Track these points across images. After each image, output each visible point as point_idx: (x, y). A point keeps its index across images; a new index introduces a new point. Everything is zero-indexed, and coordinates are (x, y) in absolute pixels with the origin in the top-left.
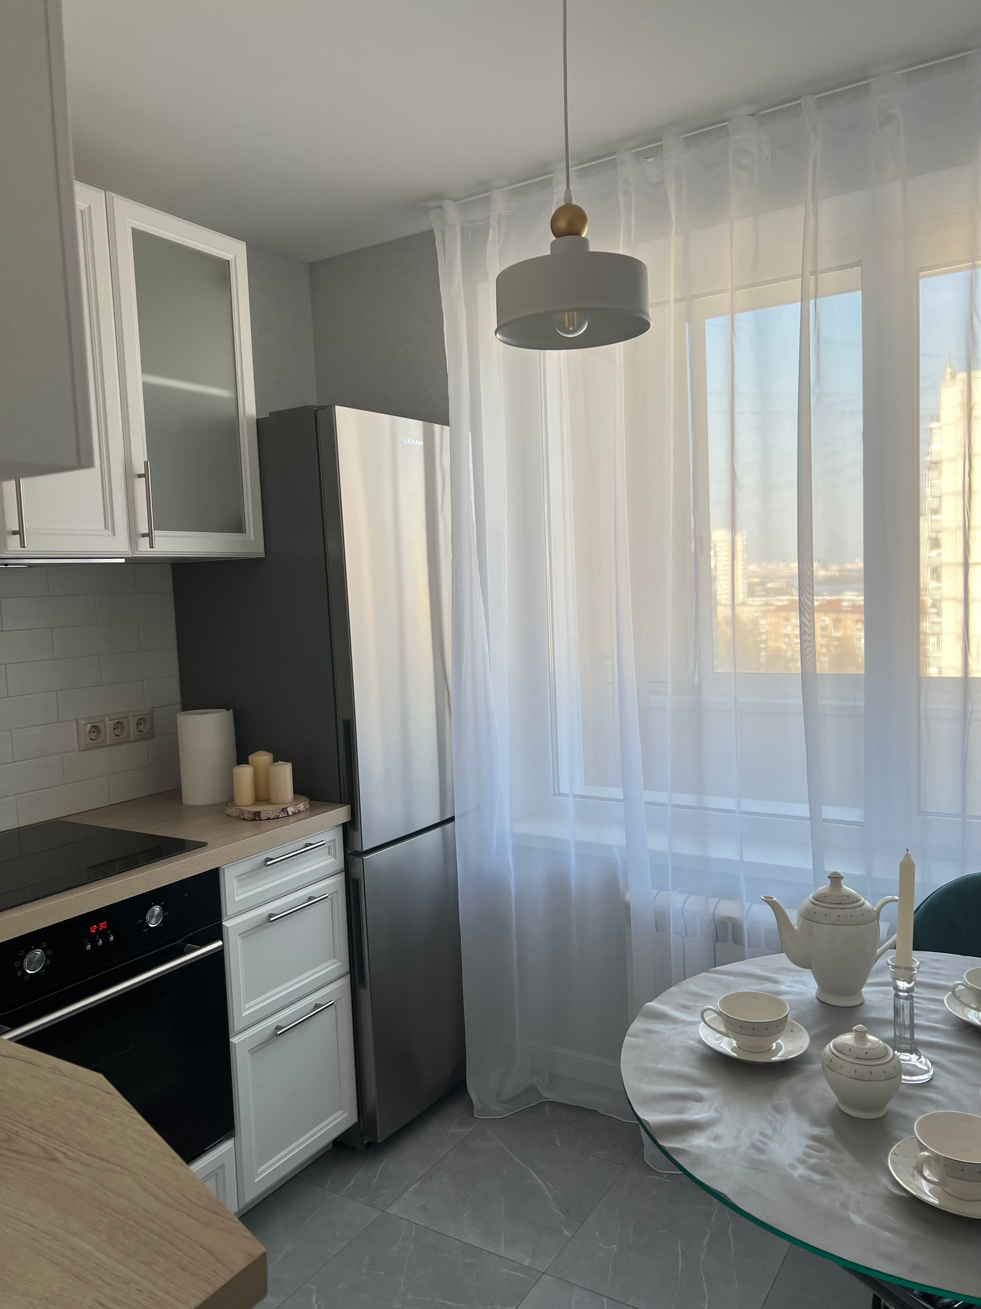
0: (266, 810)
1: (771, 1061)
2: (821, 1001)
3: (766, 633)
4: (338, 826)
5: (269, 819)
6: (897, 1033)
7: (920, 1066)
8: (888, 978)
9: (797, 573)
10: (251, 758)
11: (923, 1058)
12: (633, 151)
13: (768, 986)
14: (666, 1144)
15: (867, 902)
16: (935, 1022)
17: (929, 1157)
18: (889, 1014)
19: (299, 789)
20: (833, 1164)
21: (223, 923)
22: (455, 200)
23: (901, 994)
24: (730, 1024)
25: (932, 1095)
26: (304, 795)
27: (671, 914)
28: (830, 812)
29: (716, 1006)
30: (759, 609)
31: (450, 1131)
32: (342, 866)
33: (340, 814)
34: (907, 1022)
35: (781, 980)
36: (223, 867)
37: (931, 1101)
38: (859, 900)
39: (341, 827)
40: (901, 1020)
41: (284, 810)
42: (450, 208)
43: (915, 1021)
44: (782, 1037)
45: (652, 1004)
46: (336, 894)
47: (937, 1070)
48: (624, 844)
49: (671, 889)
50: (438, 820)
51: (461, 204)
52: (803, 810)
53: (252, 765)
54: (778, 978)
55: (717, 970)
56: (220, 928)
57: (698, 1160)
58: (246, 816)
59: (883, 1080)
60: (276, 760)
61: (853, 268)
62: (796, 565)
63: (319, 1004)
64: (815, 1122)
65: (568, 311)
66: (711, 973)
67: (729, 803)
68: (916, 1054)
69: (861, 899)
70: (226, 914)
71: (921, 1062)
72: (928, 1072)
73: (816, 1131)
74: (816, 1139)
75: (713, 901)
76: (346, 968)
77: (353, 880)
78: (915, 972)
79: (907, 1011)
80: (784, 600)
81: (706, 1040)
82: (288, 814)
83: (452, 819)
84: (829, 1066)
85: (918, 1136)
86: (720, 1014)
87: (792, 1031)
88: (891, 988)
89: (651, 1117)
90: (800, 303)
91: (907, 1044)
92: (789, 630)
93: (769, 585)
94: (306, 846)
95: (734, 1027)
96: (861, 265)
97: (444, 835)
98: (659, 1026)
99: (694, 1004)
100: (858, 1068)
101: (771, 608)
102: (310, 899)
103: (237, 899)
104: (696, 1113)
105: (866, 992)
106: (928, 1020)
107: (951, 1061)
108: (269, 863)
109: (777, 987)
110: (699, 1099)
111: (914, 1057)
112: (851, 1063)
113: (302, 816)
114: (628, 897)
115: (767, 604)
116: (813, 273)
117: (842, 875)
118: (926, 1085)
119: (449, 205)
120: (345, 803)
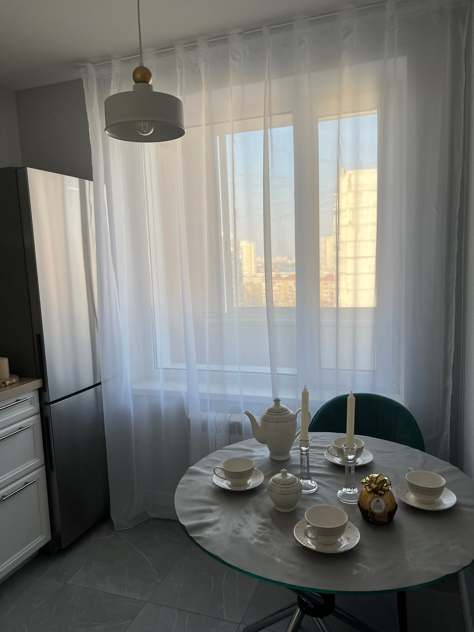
1: (246, 489)
2: (272, 459)
4: (35, 390)
6: (302, 471)
7: (312, 485)
8: (298, 446)
11: (313, 482)
12: (184, 46)
13: (248, 454)
14: (193, 535)
15: (291, 411)
16: (320, 464)
17: (310, 527)
18: (299, 463)
19: (13, 371)
20: (270, 535)
22: (93, 63)
23: (303, 453)
24: (227, 474)
25: (316, 498)
26: (16, 375)
27: (209, 423)
28: (280, 370)
29: (221, 466)
32: (39, 410)
33: (37, 384)
34: (306, 465)
35: (254, 450)
37: (316, 500)
38: (287, 411)
39: (37, 391)
40: (303, 464)
41: (4, 383)
42: (91, 68)
43: (310, 464)
44: (252, 477)
45: (193, 468)
46: (35, 425)
47: (319, 486)
48: (186, 390)
49: (208, 410)
50: (92, 384)
51: (96, 66)
52: (268, 370)
54: (252, 449)
55: (225, 448)
57: (207, 541)
59: (293, 494)
61: (290, 114)
63: (27, 482)
64: (264, 516)
65: (143, 121)
66: (222, 450)
67: (235, 368)
68: (310, 480)
69: (289, 410)
71: (312, 483)
72: (315, 487)
73: (264, 520)
74: (263, 524)
75: (229, 415)
76: (43, 462)
77: (45, 417)
78: (310, 442)
79: (306, 460)
81: (216, 482)
83: (100, 383)
84: (270, 489)
85: (306, 518)
86: (222, 469)
87: (256, 474)
88: (299, 450)
89: (186, 523)
90: (263, 130)
91: (306, 475)
92: (275, 288)
94: (17, 401)
95: (229, 475)
96: (293, 113)
97: (96, 392)
98: (194, 478)
99: (213, 465)
100: (282, 489)
102: (20, 428)
104: (209, 519)
105: (291, 453)
106: (317, 464)
107: (326, 482)
109: (252, 454)
110: (210, 511)
111: (309, 481)
112: (281, 487)
113: (15, 385)
114: (189, 416)
116: (269, 116)
117: (280, 399)
118: (314, 494)
119: (89, 65)
120: (39, 378)
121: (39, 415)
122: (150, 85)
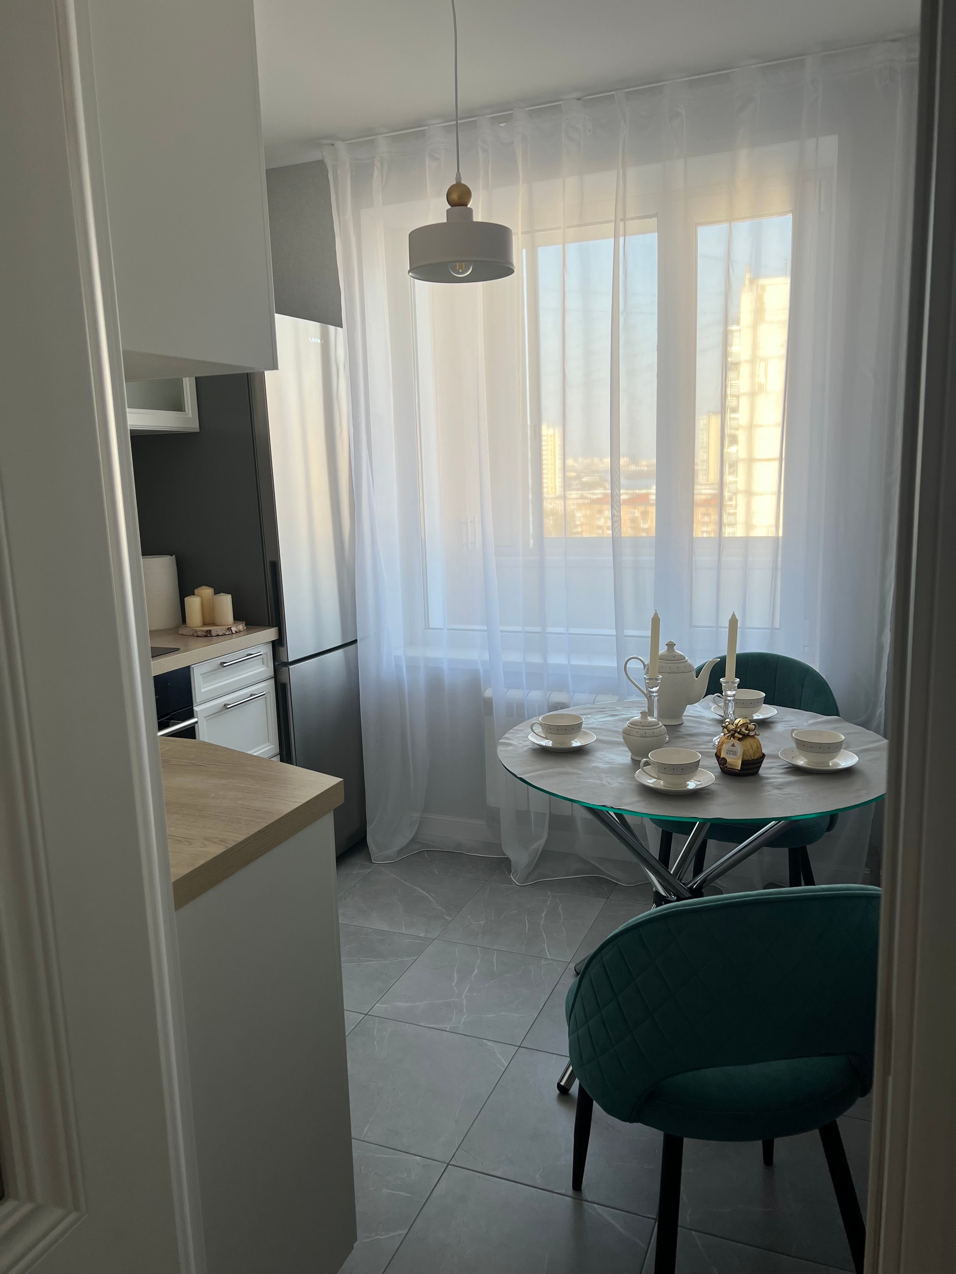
0: (215, 630)
3: (581, 525)
4: (268, 643)
5: (218, 635)
9: (610, 468)
10: (196, 591)
12: (490, 116)
19: (237, 618)
21: (194, 708)
22: (344, 141)
26: (241, 620)
30: (575, 502)
31: (355, 872)
32: (273, 674)
33: (270, 634)
36: (192, 666)
39: (271, 644)
41: (229, 629)
46: (269, 694)
51: (349, 144)
52: (611, 631)
53: (199, 596)
56: (192, 711)
58: (200, 633)
60: (216, 592)
61: (652, 219)
62: (608, 460)
70: (196, 701)
75: (548, 693)
76: (278, 750)
77: (281, 684)
80: (599, 493)
82: (232, 632)
83: (355, 641)
90: (613, 239)
92: (601, 522)
93: (584, 479)
94: (248, 655)
96: (658, 217)
97: (348, 654)
101: (586, 501)
102: (251, 695)
103: (203, 690)
108: (225, 665)
113: (242, 634)
114: (488, 693)
115: (582, 497)
116: (622, 220)
119: (340, 145)
120: (273, 626)
121: (273, 680)
122: (470, 208)
